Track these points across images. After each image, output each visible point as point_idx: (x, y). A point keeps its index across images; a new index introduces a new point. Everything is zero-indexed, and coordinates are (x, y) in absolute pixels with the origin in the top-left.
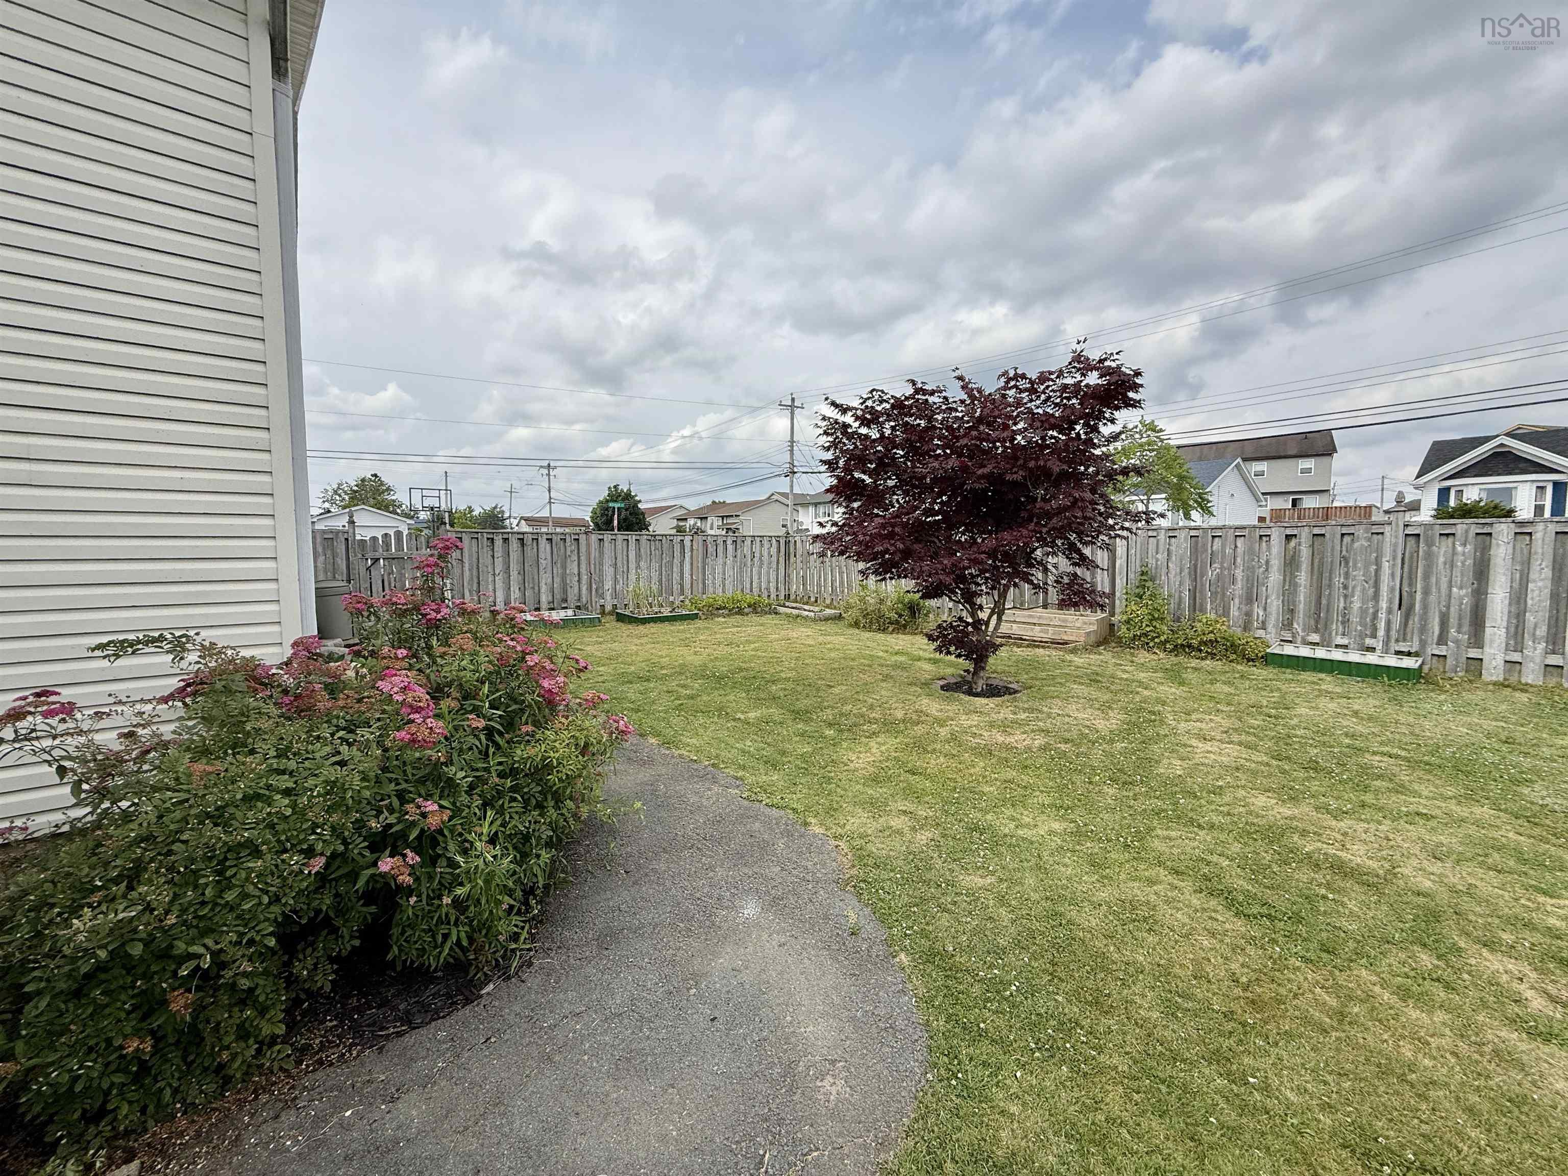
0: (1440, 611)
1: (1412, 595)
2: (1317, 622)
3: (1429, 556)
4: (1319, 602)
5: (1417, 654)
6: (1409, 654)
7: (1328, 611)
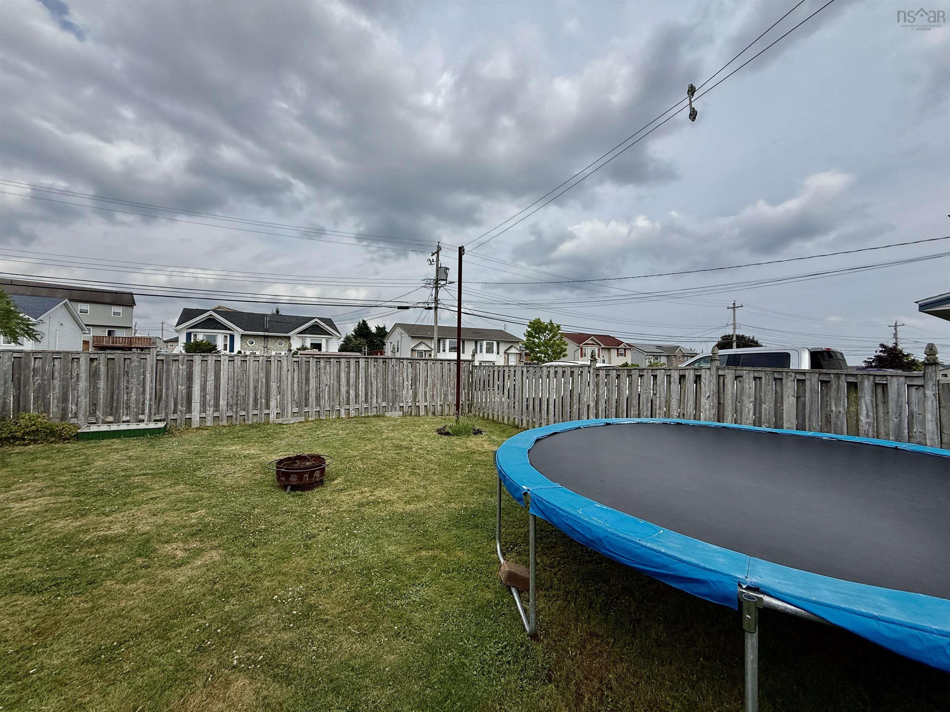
0: (174, 397)
1: (161, 390)
2: (111, 409)
3: (168, 370)
4: (112, 397)
5: (164, 420)
6: (160, 421)
7: (117, 402)
